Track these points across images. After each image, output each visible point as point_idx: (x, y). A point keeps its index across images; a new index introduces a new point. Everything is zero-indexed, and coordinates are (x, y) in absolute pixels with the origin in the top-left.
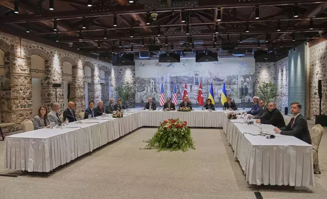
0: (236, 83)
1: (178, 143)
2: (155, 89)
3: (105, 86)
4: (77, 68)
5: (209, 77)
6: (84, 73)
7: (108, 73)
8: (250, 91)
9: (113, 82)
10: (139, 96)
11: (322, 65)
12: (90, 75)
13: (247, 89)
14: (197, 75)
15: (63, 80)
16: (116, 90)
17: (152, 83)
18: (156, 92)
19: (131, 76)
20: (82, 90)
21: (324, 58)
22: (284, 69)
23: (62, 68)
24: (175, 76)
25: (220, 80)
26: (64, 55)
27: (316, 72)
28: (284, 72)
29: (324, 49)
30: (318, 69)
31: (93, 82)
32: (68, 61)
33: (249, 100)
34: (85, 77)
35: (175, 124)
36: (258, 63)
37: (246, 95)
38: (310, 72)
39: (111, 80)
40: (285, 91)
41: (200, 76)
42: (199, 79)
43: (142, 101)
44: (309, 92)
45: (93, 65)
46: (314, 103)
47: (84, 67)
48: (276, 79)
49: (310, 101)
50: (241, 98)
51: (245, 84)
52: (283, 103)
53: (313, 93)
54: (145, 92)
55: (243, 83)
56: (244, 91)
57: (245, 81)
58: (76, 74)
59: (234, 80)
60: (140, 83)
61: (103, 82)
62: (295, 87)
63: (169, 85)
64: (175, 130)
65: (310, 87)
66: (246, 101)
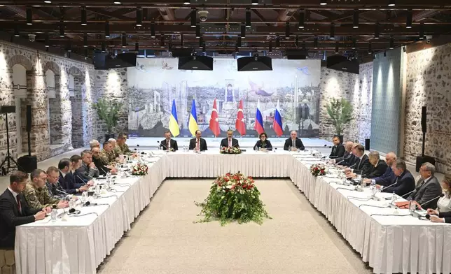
0: (291, 98)
1: (248, 211)
2: (161, 107)
3: (76, 100)
4: (35, 74)
5: (250, 88)
6: (45, 83)
7: (79, 79)
8: (312, 112)
9: (88, 94)
10: (134, 120)
11: (427, 82)
12: (53, 85)
13: (307, 109)
14: (230, 85)
15: (14, 97)
16: (94, 107)
17: (157, 97)
18: (164, 112)
19: (119, 84)
20: (43, 113)
21: (430, 73)
22: (365, 80)
23: (11, 77)
24: (195, 86)
25: (266, 94)
26: (14, 54)
27: (416, 91)
28: (365, 84)
29: (430, 59)
30: (419, 87)
31: (58, 96)
32: (20, 63)
33: (310, 126)
34: (47, 90)
35: (241, 182)
36: (324, 68)
37: (306, 118)
38: (407, 91)
39: (84, 91)
40: (366, 112)
41: (235, 87)
42: (233, 92)
43: (141, 127)
44: (405, 120)
45: (58, 68)
46: (411, 136)
47: (44, 72)
48: (349, 92)
49: (405, 132)
50: (298, 122)
51: (305, 101)
52: (361, 131)
53: (411, 123)
54: (144, 111)
55: (301, 99)
56: (303, 112)
57: (305, 97)
58: (34, 86)
59: (288, 95)
60: (136, 96)
61: (73, 95)
62: (384, 110)
63: (184, 101)
64: (242, 192)
65: (407, 112)
66: (306, 128)
